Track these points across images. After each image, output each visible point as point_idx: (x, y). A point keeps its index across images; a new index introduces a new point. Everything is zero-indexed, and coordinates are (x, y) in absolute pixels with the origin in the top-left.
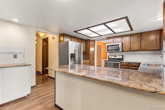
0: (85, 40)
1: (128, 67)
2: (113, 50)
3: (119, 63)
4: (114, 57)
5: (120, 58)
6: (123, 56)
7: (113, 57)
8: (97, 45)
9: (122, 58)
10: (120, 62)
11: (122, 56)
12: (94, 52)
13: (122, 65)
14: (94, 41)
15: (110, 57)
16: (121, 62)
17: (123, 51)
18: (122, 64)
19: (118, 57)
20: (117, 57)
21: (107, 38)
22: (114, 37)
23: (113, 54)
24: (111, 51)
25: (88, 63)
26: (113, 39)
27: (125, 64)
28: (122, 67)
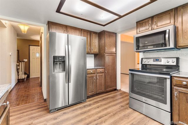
0: (99, 33)
2: (149, 47)
3: (166, 78)
4: (154, 61)
5: (171, 63)
6: (178, 59)
7: (151, 62)
9: (175, 64)
10: (169, 77)
11: (175, 60)
12: (115, 53)
13: (174, 82)
14: (116, 34)
15: (146, 62)
16: (171, 77)
17: (177, 47)
18: (176, 81)
19: (163, 62)
20: (161, 61)
21: (137, 23)
22: (152, 18)
23: (151, 56)
24: (145, 49)
25: (101, 73)
26: (150, 22)
27: (184, 83)
28: (176, 89)
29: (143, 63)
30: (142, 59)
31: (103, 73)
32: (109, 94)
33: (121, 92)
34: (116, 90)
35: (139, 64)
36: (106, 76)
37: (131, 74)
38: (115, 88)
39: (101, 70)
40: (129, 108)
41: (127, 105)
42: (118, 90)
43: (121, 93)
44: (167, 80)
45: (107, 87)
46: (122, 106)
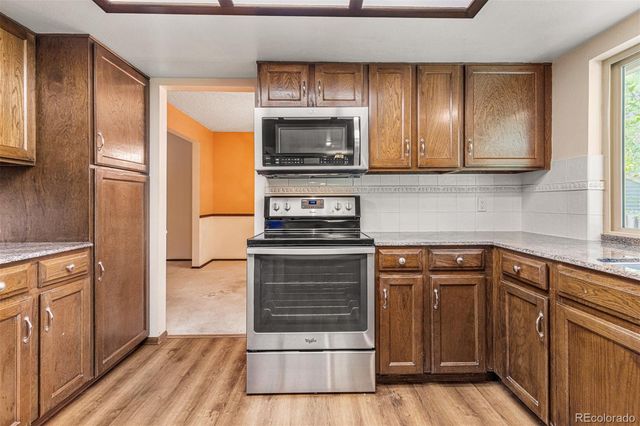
0: (38, 37)
1: (419, 276)
3: (364, 256)
4: (304, 206)
5: (344, 212)
6: (357, 199)
7: (296, 209)
8: (170, 135)
9: (354, 214)
10: (371, 250)
11: (352, 203)
13: (381, 263)
14: (146, 79)
15: (279, 209)
16: (377, 249)
18: (384, 258)
19: (329, 209)
20: (322, 206)
21: (260, 64)
22: (312, 67)
23: (293, 191)
24: (296, 165)
25: (72, 277)
26: (304, 79)
27: (402, 260)
28: (386, 281)
29: (272, 213)
30: (267, 200)
31: (80, 276)
32: (121, 381)
33: (172, 345)
34: (145, 342)
35: (253, 215)
36: (102, 290)
37: (257, 257)
38: (140, 336)
39: (73, 263)
40: (248, 399)
41: (235, 390)
42: (154, 341)
43: (175, 350)
44: (368, 258)
45: (106, 347)
46: (219, 407)
